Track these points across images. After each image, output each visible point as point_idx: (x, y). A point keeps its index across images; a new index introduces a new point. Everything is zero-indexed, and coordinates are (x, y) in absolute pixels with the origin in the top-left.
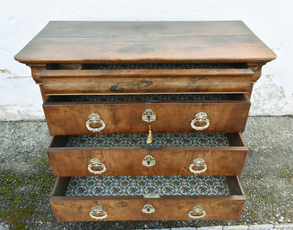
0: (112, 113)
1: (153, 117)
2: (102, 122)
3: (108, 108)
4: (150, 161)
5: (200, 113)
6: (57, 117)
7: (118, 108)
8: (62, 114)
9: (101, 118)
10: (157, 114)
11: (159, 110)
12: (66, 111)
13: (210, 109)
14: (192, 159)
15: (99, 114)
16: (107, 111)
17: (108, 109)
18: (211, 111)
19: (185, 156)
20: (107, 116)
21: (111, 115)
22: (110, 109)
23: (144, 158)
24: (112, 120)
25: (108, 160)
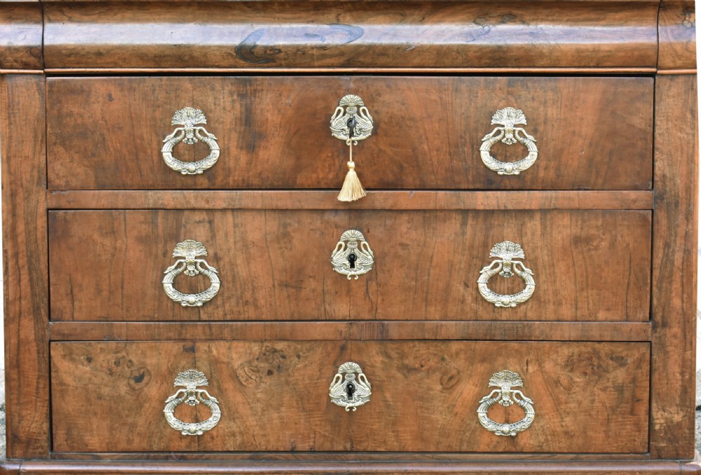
0: (243, 109)
1: (366, 124)
2: (211, 140)
3: (234, 88)
4: (357, 251)
5: (506, 111)
6: (79, 121)
7: (262, 90)
8: (97, 108)
9: (209, 127)
10: (376, 112)
11: (381, 99)
12: (110, 98)
13: (533, 99)
14: (486, 246)
15: (205, 113)
16: (230, 99)
17: (231, 94)
18: (535, 104)
19: (464, 233)
20: (228, 118)
21: (239, 115)
22: (238, 95)
23: (339, 240)
24: (240, 133)
25: (229, 250)
